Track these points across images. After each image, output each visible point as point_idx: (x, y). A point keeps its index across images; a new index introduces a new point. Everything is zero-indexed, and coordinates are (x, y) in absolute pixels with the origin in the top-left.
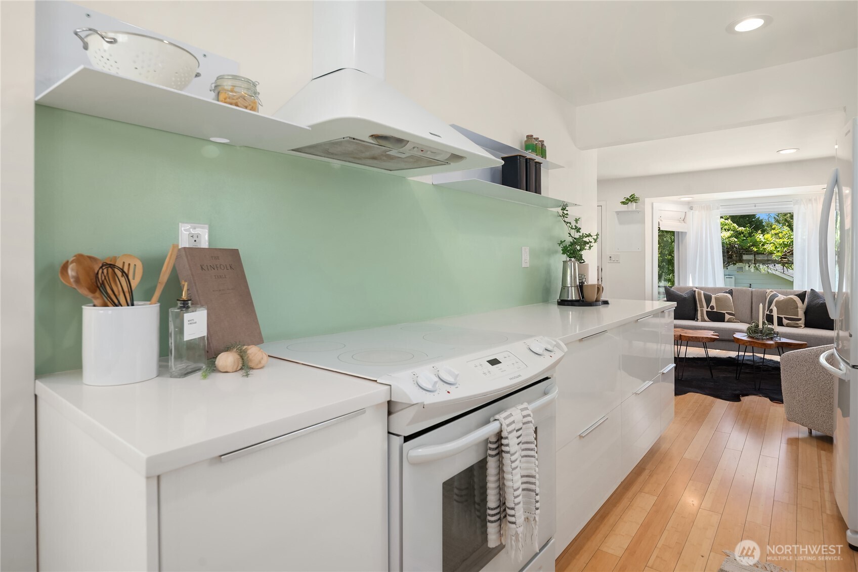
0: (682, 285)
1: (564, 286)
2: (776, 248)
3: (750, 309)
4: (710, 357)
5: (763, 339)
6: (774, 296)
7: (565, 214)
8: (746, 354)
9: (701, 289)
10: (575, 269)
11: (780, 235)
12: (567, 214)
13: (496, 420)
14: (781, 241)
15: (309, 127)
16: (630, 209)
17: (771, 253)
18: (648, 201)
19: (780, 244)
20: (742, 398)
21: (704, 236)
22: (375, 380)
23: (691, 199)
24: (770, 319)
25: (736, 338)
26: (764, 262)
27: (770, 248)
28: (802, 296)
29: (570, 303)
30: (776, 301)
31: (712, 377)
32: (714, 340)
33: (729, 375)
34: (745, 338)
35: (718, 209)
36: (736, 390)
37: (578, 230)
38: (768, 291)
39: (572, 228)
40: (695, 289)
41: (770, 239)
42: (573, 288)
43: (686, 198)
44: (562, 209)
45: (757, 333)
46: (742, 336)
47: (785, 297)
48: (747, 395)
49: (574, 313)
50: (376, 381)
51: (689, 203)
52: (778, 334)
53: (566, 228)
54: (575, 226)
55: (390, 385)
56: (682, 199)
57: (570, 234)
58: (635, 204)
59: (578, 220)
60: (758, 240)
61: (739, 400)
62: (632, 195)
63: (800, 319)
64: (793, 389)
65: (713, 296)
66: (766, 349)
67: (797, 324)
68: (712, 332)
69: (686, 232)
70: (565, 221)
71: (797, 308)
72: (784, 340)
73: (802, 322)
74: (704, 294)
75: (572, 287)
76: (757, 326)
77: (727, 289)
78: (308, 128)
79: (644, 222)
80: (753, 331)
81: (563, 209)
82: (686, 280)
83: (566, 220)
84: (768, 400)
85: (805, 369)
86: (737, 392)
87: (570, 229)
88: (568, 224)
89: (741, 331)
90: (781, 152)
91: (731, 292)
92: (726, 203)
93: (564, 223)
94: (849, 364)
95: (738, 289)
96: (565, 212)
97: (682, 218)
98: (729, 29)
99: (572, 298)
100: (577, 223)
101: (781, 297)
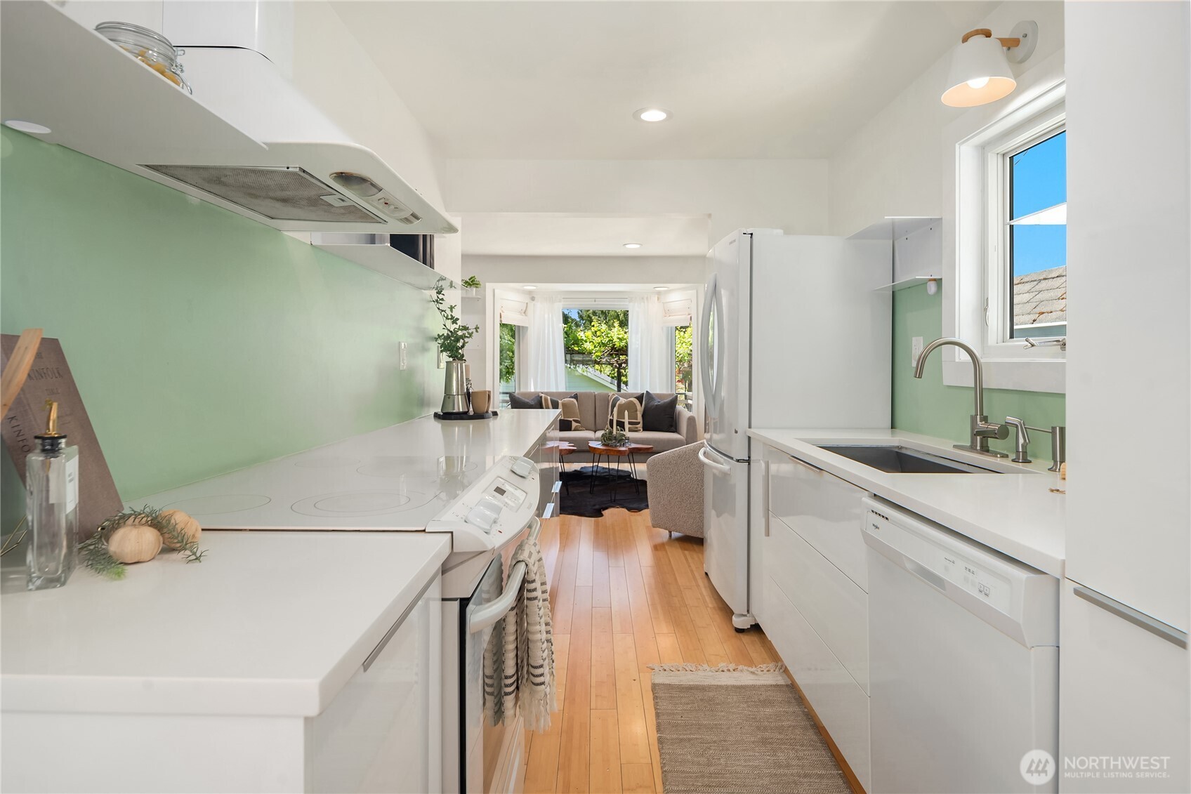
0: (523, 390)
1: (448, 394)
2: (595, 347)
3: (594, 415)
4: (567, 473)
5: (616, 446)
6: (616, 400)
7: (440, 300)
8: (600, 465)
9: (546, 394)
10: (462, 372)
11: (598, 333)
12: (442, 299)
13: (520, 561)
14: (599, 340)
15: (264, 143)
16: (470, 296)
17: (590, 353)
18: (489, 286)
19: (599, 343)
20: (603, 512)
21: (546, 332)
22: (423, 529)
23: (535, 288)
24: (621, 424)
25: (592, 447)
26: (584, 363)
27: (588, 346)
28: (640, 398)
29: (458, 416)
30: (619, 405)
31: (568, 494)
32: (571, 452)
33: (582, 490)
34: (600, 447)
35: (560, 301)
36: (594, 505)
37: (455, 321)
38: (611, 394)
39: (447, 318)
40: (542, 394)
41: (590, 337)
42: (460, 396)
43: (530, 287)
44: (437, 293)
45: (611, 440)
46: (597, 445)
47: (626, 401)
48: (606, 508)
49: (461, 428)
50: (424, 531)
51: (530, 292)
52: (628, 439)
53: (440, 319)
54: (451, 315)
55: (452, 533)
56: (525, 287)
57: (445, 325)
58: (475, 289)
59: (453, 308)
60: (580, 338)
61: (602, 515)
62: (471, 278)
63: (639, 423)
64: (658, 494)
65: (560, 401)
66: (620, 457)
67: (637, 428)
68: (567, 443)
69: (527, 328)
70: (439, 309)
71: (637, 411)
72: (633, 446)
73: (640, 426)
74: (551, 400)
75: (458, 395)
76: (611, 432)
77: (572, 393)
78: (265, 146)
79: (484, 313)
80: (607, 439)
81: (439, 293)
82: (527, 385)
83: (441, 307)
84: (625, 510)
85: (669, 471)
86: (597, 507)
87: (444, 318)
88: (443, 313)
89: (595, 439)
90: (627, 246)
91: (576, 397)
92: (568, 295)
93: (438, 312)
94: (732, 458)
95: (582, 394)
96: (441, 296)
97: (523, 311)
98: (636, 115)
99: (459, 409)
100: (452, 311)
101: (622, 401)
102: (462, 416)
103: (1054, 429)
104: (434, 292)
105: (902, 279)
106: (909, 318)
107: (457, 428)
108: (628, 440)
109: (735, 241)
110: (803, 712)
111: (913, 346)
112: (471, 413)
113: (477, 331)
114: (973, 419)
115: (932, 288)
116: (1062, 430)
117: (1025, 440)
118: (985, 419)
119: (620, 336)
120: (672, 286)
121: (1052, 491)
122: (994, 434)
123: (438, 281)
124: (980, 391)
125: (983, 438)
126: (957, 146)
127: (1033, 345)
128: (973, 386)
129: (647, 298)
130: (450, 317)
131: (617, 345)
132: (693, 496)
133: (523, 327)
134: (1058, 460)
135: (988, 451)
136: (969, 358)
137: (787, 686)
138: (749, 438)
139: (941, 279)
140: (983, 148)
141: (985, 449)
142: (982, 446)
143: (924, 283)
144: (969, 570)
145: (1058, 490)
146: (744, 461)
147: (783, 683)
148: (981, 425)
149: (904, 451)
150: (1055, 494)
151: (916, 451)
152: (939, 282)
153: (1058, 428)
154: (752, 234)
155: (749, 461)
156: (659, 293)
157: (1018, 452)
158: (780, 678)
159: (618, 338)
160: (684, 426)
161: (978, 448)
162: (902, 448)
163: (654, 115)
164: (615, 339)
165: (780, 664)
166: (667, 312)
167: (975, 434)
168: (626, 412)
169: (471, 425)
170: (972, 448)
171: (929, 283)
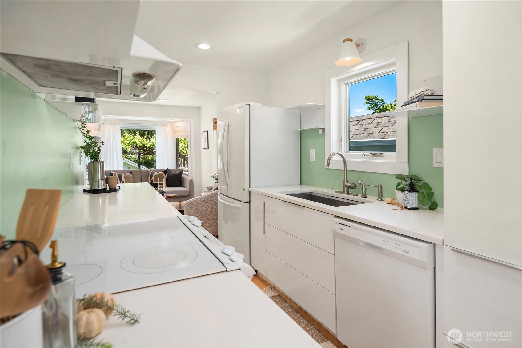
3: (140, 181)
7: (83, 127)
9: (114, 171)
28: (165, 172)
35: (119, 124)
38: (149, 170)
39: (87, 137)
40: (112, 172)
42: (102, 180)
44: (82, 124)
47: (158, 173)
50: (226, 271)
54: (89, 136)
57: (85, 141)
63: (164, 184)
65: (123, 175)
69: (100, 137)
70: (82, 132)
71: (163, 178)
74: (118, 174)
77: (128, 171)
81: (83, 124)
87: (85, 137)
88: (84, 134)
91: (131, 172)
92: (123, 122)
93: (81, 134)
94: (241, 201)
95: (134, 171)
96: (84, 125)
97: (98, 129)
98: (196, 45)
99: (102, 187)
100: (88, 134)
101: (156, 173)
102: (104, 191)
103: (378, 185)
104: (80, 123)
105: (305, 127)
106: (308, 142)
107: (100, 197)
108: (165, 192)
109: (242, 107)
110: (289, 305)
111: (310, 152)
112: (108, 189)
113: (103, 144)
114: (344, 182)
115: (320, 131)
116: (381, 186)
117: (365, 189)
118: (348, 182)
119: (140, 141)
120: (177, 119)
121: (393, 209)
122: (350, 187)
123: (81, 117)
124: (345, 171)
125: (348, 188)
126: (331, 79)
127: (365, 155)
128: (343, 169)
129: (165, 125)
130: (88, 136)
131: (139, 145)
132: (208, 217)
133: (97, 137)
134: (380, 196)
135: (349, 193)
136: (342, 159)
137: (277, 295)
138: (250, 192)
139: (324, 128)
140: (339, 81)
141: (348, 193)
142: (347, 192)
143: (317, 129)
144: (397, 244)
145: (395, 209)
146: (248, 202)
147: (275, 295)
148: (347, 184)
149: (312, 194)
150: (395, 210)
151: (319, 194)
152: (323, 129)
153: (380, 186)
154: (250, 105)
155: (250, 202)
156: (170, 122)
157: (363, 193)
158: (273, 293)
159: (139, 142)
160: (187, 184)
161: (346, 192)
162: (312, 193)
163: (204, 46)
164: (138, 143)
165: (270, 287)
166: (174, 131)
167: (344, 186)
168: (159, 179)
169: (108, 195)
170: (343, 192)
171: (319, 129)
